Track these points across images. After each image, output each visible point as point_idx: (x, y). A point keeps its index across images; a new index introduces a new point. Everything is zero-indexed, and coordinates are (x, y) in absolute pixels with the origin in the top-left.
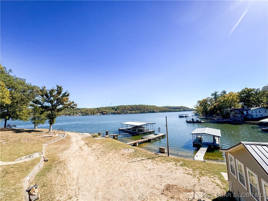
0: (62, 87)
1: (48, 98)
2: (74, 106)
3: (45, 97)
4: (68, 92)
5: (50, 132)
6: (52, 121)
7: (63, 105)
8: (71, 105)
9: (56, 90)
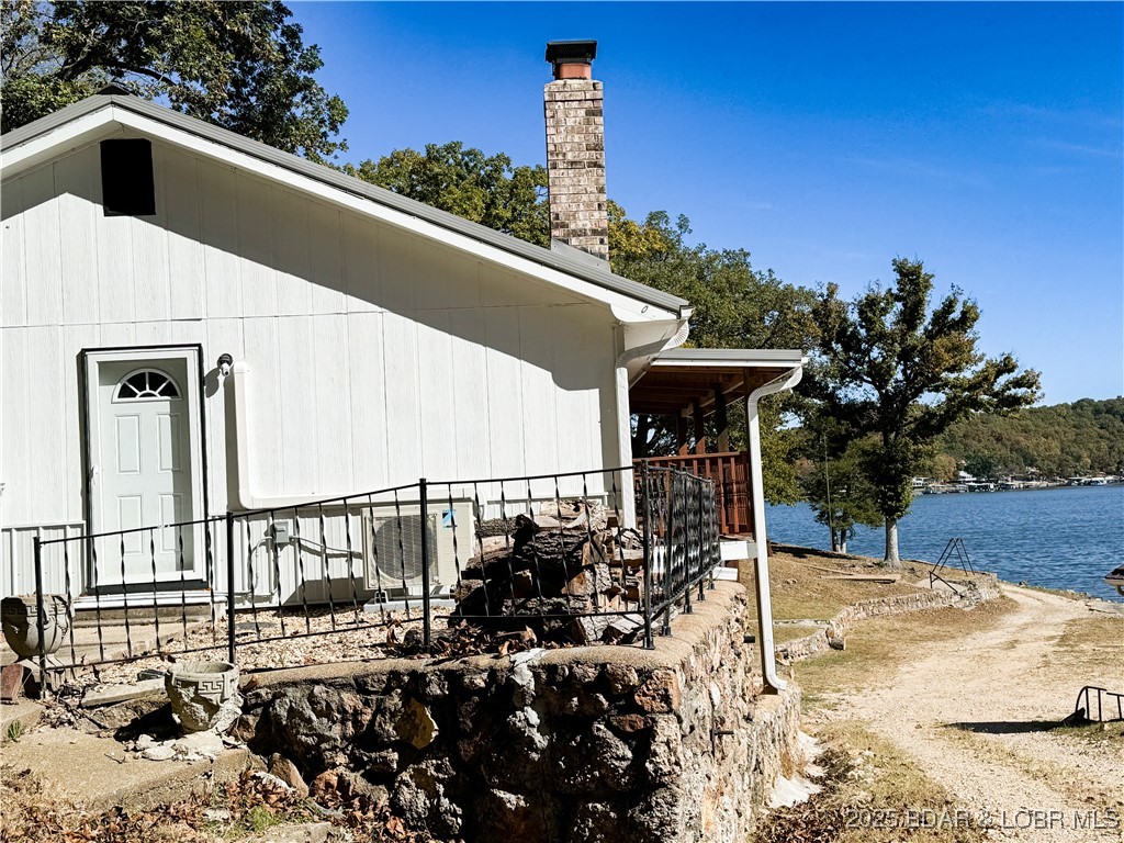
0: (923, 272)
1: (859, 350)
2: (1020, 392)
3: (838, 347)
4: (961, 299)
5: (889, 562)
6: (891, 498)
7: (937, 390)
8: (997, 388)
9: (895, 291)
